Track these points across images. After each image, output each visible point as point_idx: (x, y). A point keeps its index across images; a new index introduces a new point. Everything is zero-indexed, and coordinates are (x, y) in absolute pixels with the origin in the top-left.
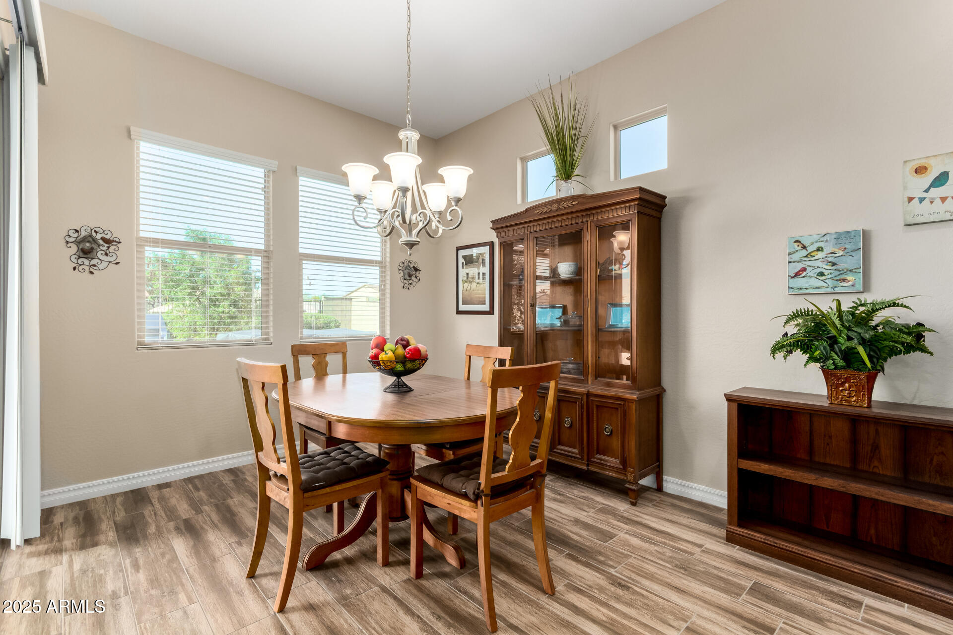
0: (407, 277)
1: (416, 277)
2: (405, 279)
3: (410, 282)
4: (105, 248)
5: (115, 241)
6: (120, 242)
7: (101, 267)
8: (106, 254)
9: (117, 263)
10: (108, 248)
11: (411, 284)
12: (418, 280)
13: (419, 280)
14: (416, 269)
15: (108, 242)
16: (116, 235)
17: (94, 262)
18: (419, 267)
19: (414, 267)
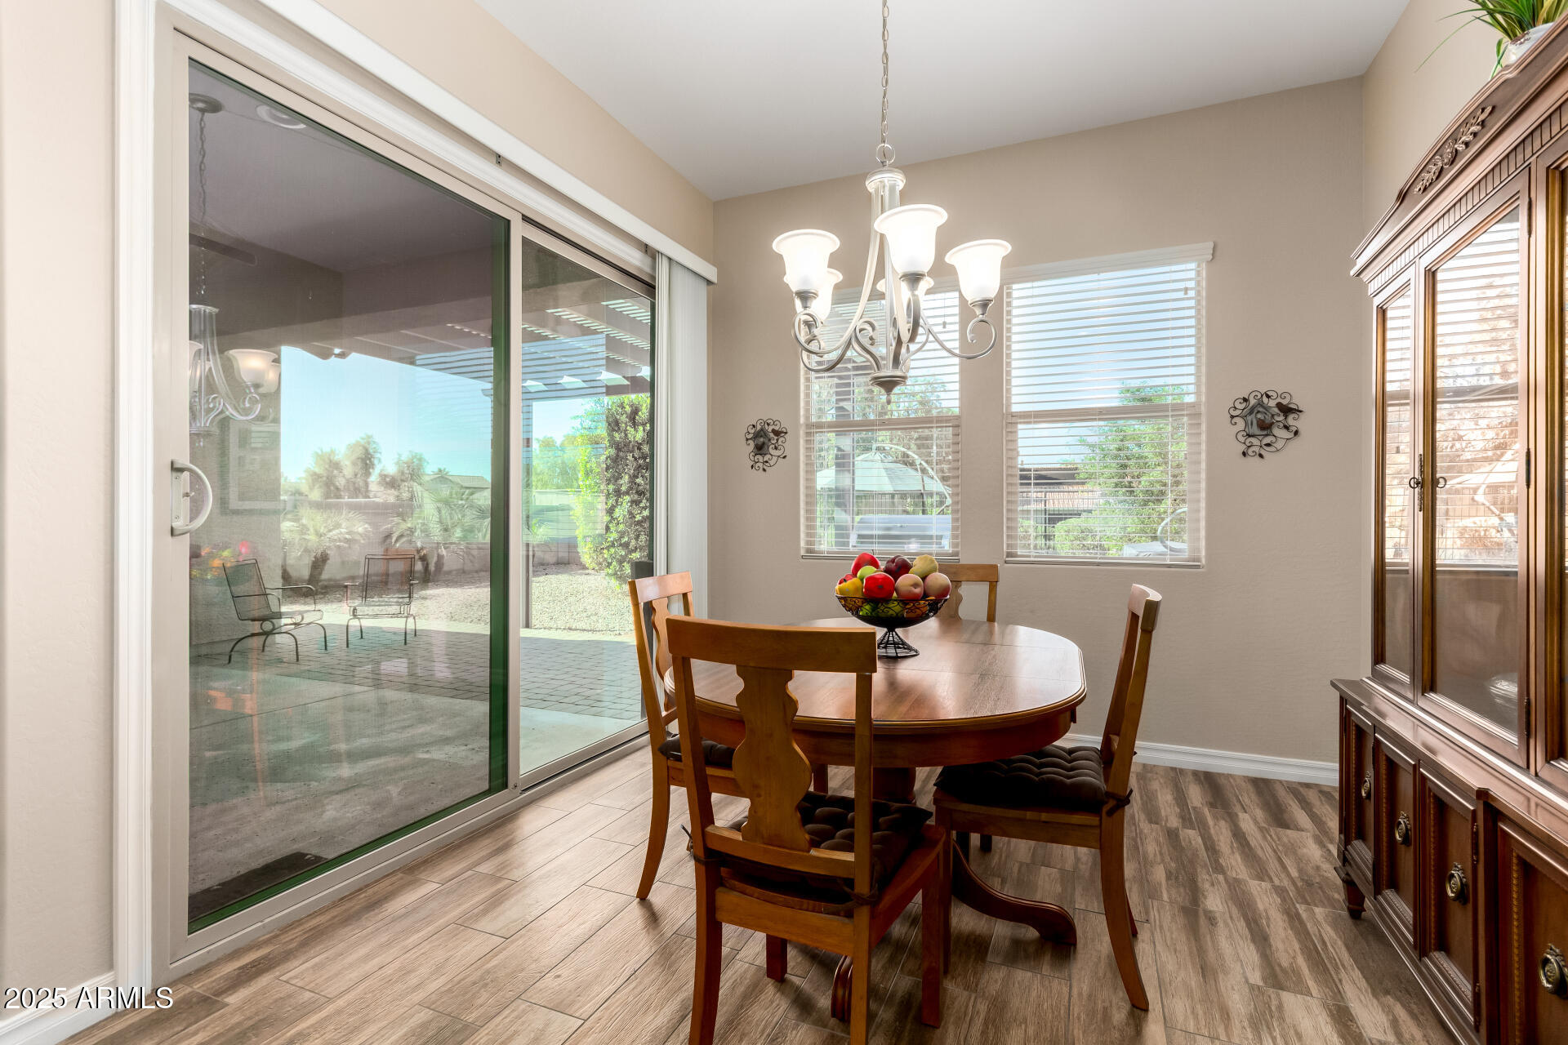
0: (1255, 430)
1: (1287, 428)
2: (1249, 436)
3: (1267, 440)
4: (775, 442)
5: (783, 432)
6: (786, 433)
7: (772, 463)
8: (776, 448)
9: (785, 457)
10: (777, 440)
11: (1268, 445)
12: (1292, 435)
13: (1296, 433)
14: (1286, 410)
15: (777, 433)
16: (785, 424)
17: (767, 458)
18: (1298, 401)
19: (1279, 405)
